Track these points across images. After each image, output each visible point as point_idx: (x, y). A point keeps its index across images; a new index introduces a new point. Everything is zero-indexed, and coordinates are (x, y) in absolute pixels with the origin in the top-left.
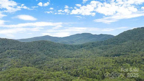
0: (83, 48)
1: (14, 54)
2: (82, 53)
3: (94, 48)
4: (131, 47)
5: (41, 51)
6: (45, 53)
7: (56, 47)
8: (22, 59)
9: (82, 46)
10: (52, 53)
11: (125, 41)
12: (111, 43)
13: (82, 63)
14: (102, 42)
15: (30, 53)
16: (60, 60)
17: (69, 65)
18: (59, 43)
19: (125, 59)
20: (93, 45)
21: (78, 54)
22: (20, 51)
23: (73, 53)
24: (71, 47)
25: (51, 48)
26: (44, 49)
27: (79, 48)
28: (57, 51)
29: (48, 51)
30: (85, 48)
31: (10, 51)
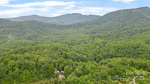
0: (70, 28)
1: (10, 32)
2: (69, 32)
3: (80, 28)
4: (109, 27)
5: (32, 29)
6: (36, 32)
7: (46, 26)
8: (17, 36)
9: (69, 26)
10: (42, 31)
11: (106, 22)
12: (95, 24)
13: (67, 38)
14: (88, 22)
15: (23, 31)
16: (50, 36)
17: (57, 39)
18: (49, 23)
19: (99, 35)
20: (80, 25)
21: (65, 33)
22: (14, 29)
23: (61, 31)
24: (59, 27)
25: (42, 28)
26: (35, 28)
27: (67, 28)
28: (47, 30)
29: (39, 30)
30: (72, 28)
31: (5, 29)
